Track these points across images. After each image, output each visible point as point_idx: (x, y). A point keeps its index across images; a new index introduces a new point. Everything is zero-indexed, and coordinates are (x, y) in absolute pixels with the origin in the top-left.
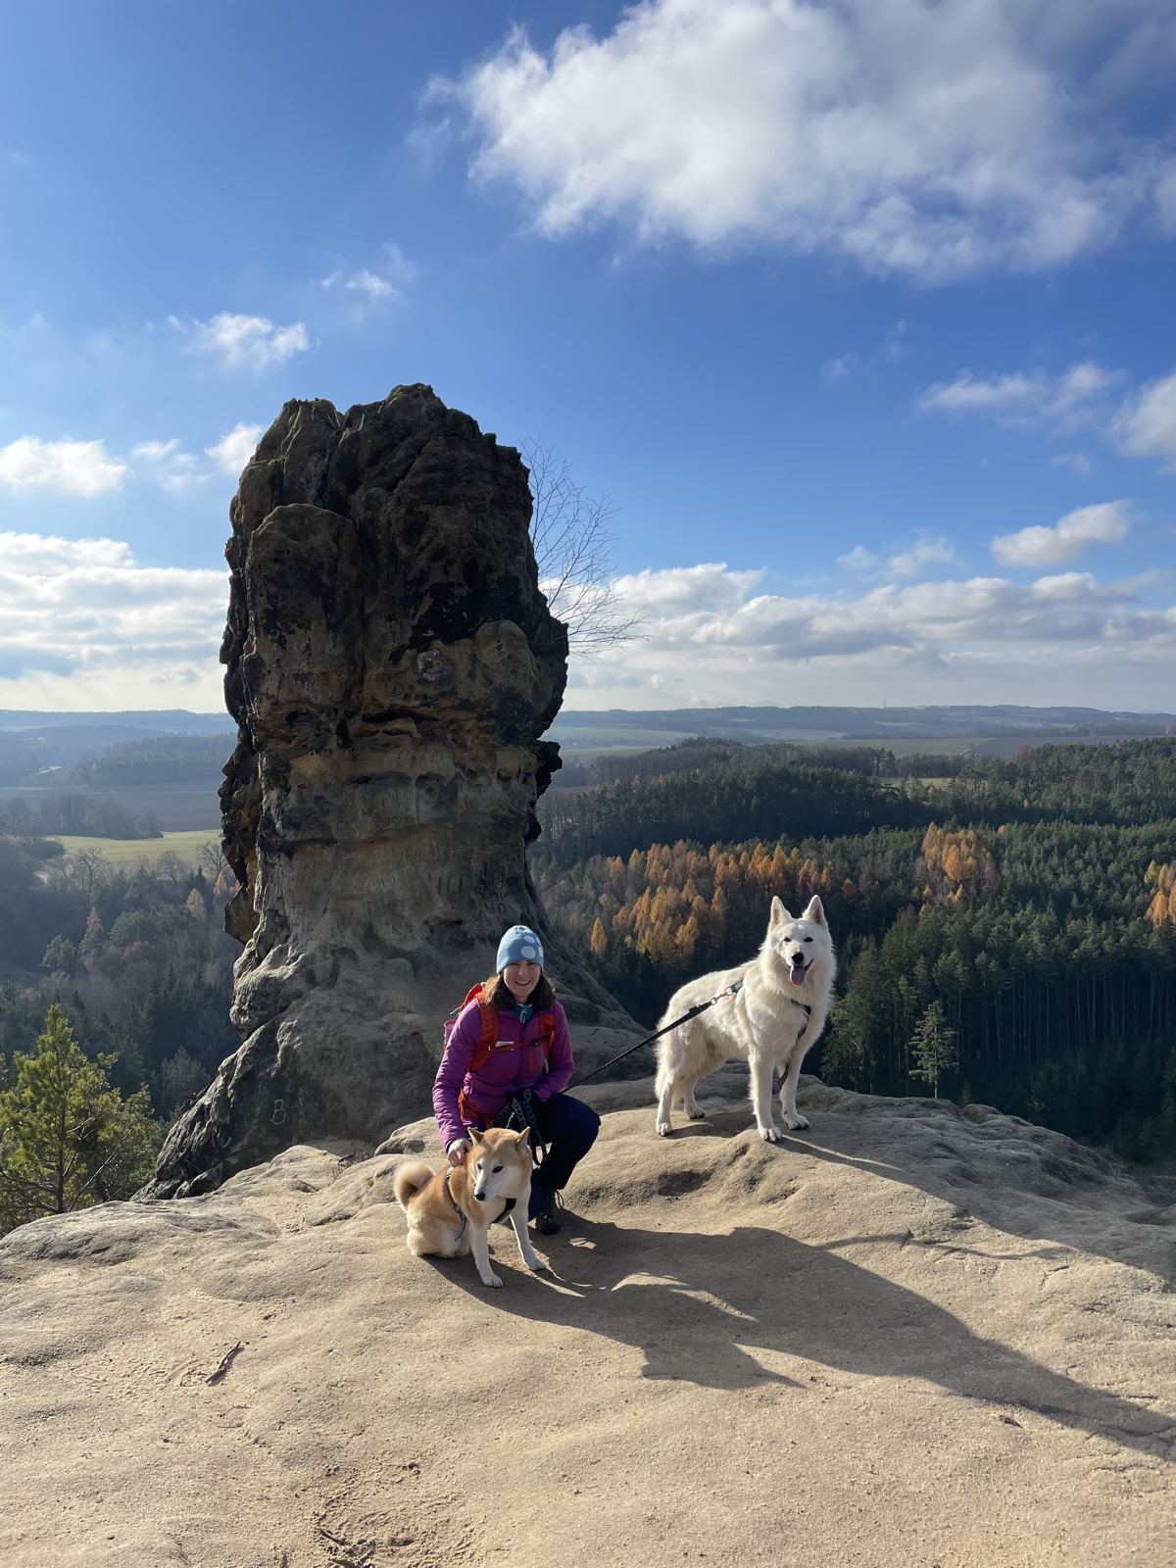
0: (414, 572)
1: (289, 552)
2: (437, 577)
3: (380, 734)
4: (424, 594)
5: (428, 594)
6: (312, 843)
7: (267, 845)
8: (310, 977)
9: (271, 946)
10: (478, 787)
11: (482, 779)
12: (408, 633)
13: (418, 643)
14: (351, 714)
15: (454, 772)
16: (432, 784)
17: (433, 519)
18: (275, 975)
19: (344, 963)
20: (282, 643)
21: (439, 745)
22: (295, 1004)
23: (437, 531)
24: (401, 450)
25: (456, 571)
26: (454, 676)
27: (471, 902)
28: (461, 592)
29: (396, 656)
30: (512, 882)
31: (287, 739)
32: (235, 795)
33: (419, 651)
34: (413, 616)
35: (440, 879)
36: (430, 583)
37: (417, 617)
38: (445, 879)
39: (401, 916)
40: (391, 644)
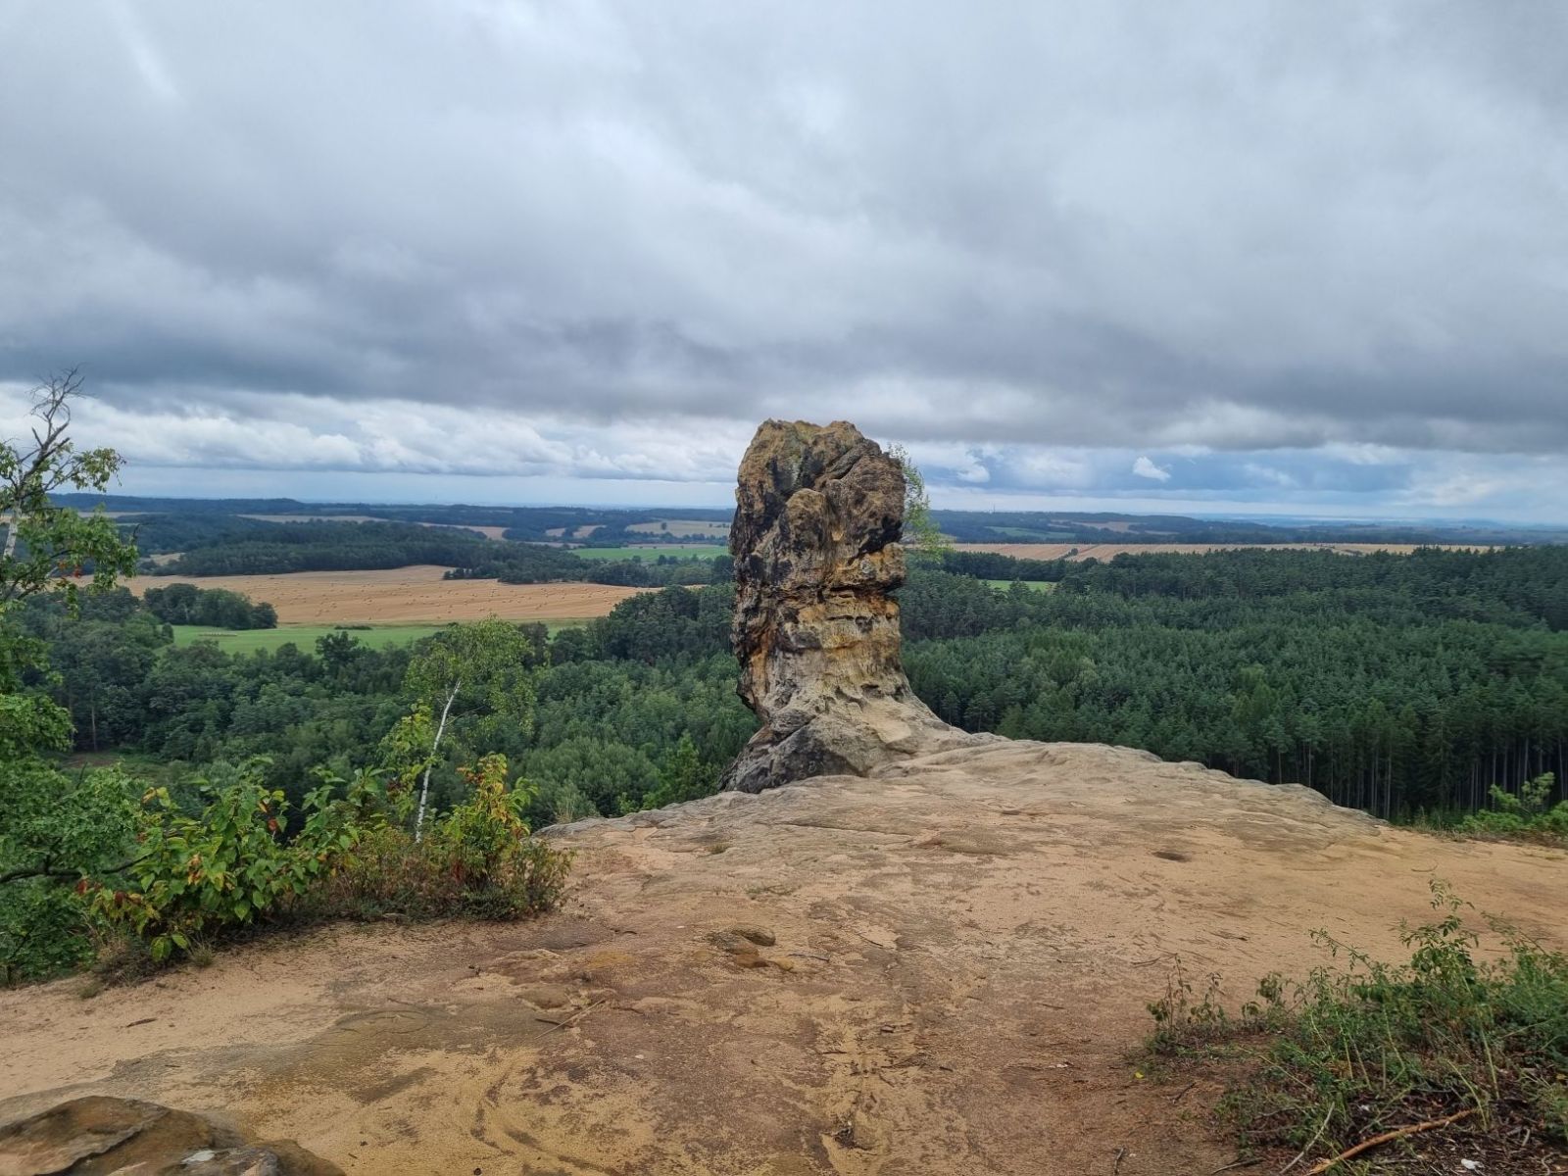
0: (861, 523)
2: (871, 527)
5: (867, 533)
6: (810, 648)
7: (786, 649)
8: (817, 709)
9: (790, 696)
10: (879, 622)
11: (880, 618)
12: (857, 552)
13: (860, 556)
14: (825, 587)
15: (871, 615)
16: (861, 621)
17: (869, 498)
18: (800, 708)
19: (830, 704)
20: (799, 556)
21: (864, 603)
22: (813, 721)
23: (871, 504)
24: (845, 460)
25: (879, 523)
26: (875, 571)
27: (881, 677)
28: (881, 532)
29: (850, 562)
30: (897, 668)
31: (796, 599)
32: (750, 623)
33: (861, 559)
34: (859, 543)
35: (868, 666)
36: (869, 529)
37: (862, 544)
38: (870, 666)
39: (851, 683)
40: (849, 556)
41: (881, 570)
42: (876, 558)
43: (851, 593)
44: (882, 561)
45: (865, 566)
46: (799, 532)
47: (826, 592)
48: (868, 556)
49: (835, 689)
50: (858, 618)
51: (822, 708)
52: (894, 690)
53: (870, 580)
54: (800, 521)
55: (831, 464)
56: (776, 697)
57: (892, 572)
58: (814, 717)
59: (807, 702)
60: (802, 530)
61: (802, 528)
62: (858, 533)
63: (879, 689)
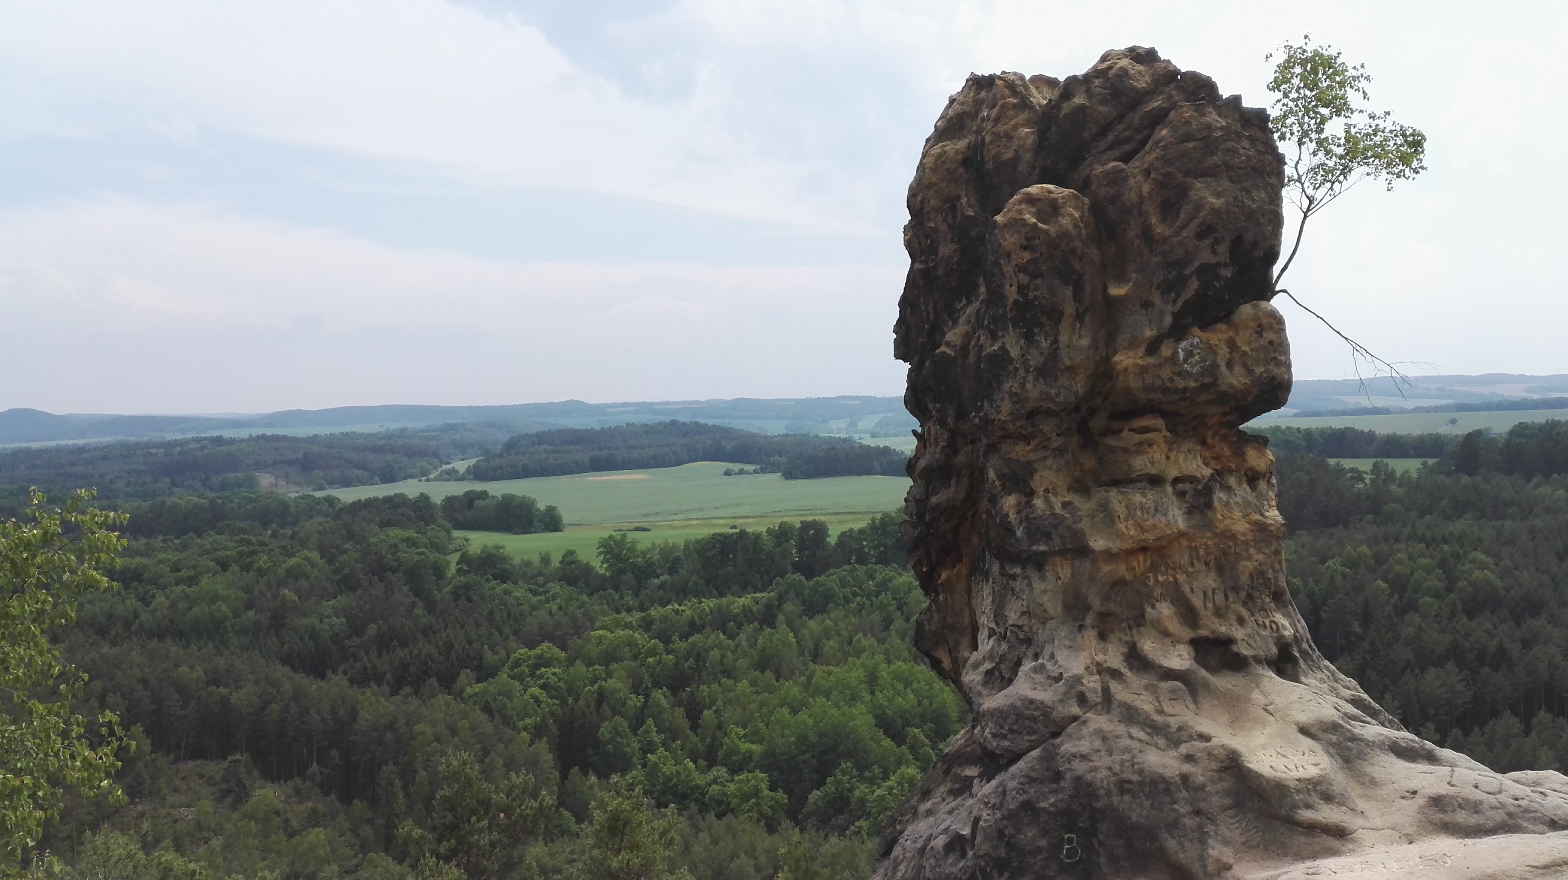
0: (1176, 254)
1: (1039, 238)
2: (1206, 257)
3: (1126, 431)
4: (1189, 277)
5: (1194, 277)
6: (1062, 553)
7: (1007, 556)
8: (1082, 699)
9: (1018, 663)
10: (1228, 489)
11: (1232, 481)
12: (1168, 320)
13: (1178, 331)
14: (1093, 411)
15: (1207, 472)
16: (1186, 486)
17: (1193, 195)
18: (1039, 695)
19: (1115, 687)
20: (1029, 337)
21: (1190, 444)
22: (1071, 729)
23: (1199, 206)
24: (1135, 118)
25: (1223, 249)
26: (1215, 366)
27: (1241, 621)
28: (1226, 273)
29: (1153, 348)
30: (1278, 597)
31: (1027, 439)
32: (934, 500)
33: (1179, 339)
34: (1175, 301)
35: (1205, 593)
36: (1196, 264)
37: (1180, 303)
38: (1210, 593)
39: (1166, 634)
40: (1149, 333)
41: (1230, 365)
42: (1218, 336)
43: (1160, 423)
44: (1232, 345)
45: (1189, 354)
46: (1024, 279)
47: (1097, 423)
48: (1196, 330)
49: (1125, 650)
50: (1176, 481)
51: (1095, 697)
52: (1274, 650)
53: (1204, 387)
54: (1026, 256)
55: (1104, 131)
56: (988, 665)
57: (1259, 370)
58: (1075, 719)
59: (1058, 678)
60: (1033, 276)
61: (1030, 270)
62: (1170, 277)
63: (1234, 648)
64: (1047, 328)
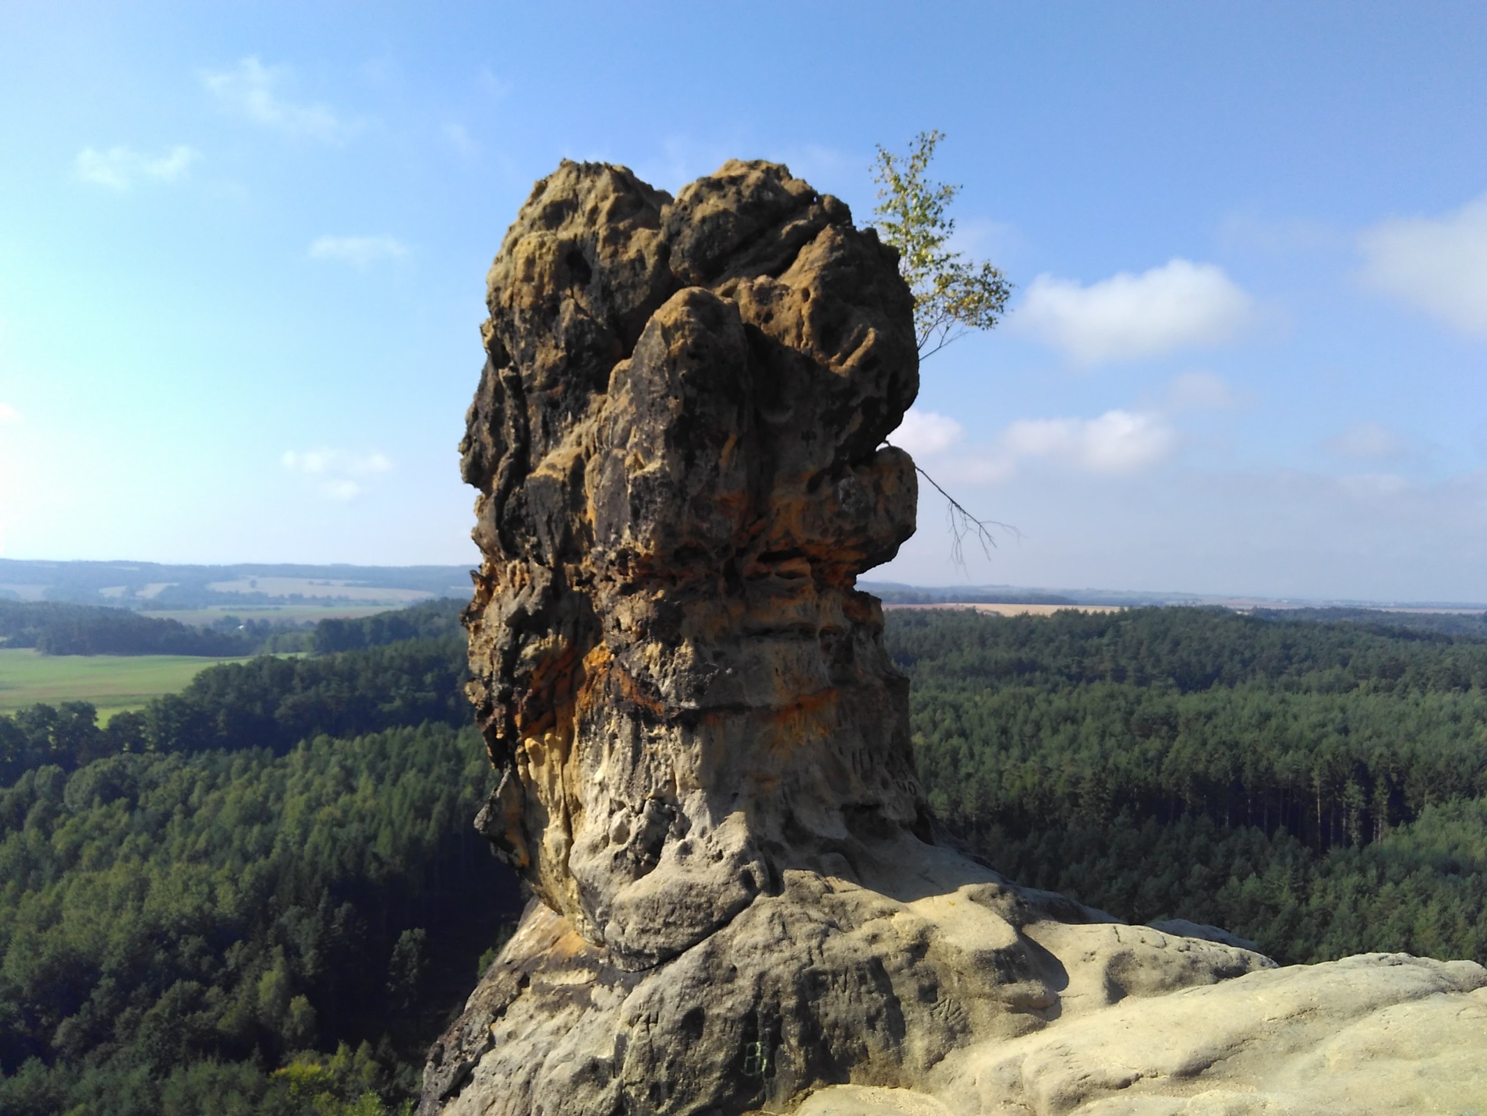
1: (707, 347)
3: (773, 574)
4: (854, 410)
5: (860, 410)
9: (660, 844)
10: (859, 642)
11: (861, 634)
12: (830, 455)
13: (838, 469)
14: (742, 552)
15: (848, 623)
16: (833, 639)
19: (778, 863)
20: (690, 460)
22: (742, 915)
24: (779, 234)
25: (884, 383)
26: (866, 507)
27: (885, 784)
28: (884, 410)
29: (813, 486)
33: (839, 478)
34: (837, 435)
35: (853, 755)
36: (863, 396)
37: (843, 437)
38: (858, 755)
39: (821, 800)
40: (812, 468)
41: (875, 509)
42: (865, 477)
43: (805, 567)
44: (877, 488)
45: (848, 494)
46: (691, 391)
47: (746, 565)
48: (849, 470)
49: (782, 821)
50: (824, 633)
51: (764, 877)
52: (914, 814)
53: (858, 530)
54: (694, 365)
58: (746, 903)
59: (718, 857)
60: (701, 389)
61: (699, 382)
62: (834, 408)
63: (882, 813)
64: (709, 451)
